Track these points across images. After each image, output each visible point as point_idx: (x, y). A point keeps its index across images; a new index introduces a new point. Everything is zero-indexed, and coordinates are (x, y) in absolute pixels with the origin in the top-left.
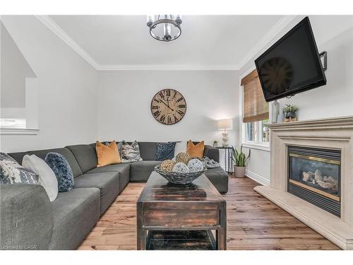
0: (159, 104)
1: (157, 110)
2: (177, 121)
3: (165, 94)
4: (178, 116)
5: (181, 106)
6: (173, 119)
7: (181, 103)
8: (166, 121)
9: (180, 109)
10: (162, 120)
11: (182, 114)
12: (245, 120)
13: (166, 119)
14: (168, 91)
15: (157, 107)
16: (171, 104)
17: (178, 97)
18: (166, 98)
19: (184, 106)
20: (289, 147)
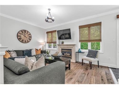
0: (21, 35)
1: (20, 37)
2: (28, 42)
3: (24, 32)
4: (29, 40)
5: (30, 37)
6: (27, 41)
7: (30, 36)
8: (24, 42)
9: (30, 38)
10: (22, 42)
11: (30, 40)
12: (47, 43)
13: (24, 41)
14: (25, 31)
15: (20, 36)
16: (26, 35)
17: (29, 34)
18: (24, 33)
19: (31, 37)
20: (62, 49)
